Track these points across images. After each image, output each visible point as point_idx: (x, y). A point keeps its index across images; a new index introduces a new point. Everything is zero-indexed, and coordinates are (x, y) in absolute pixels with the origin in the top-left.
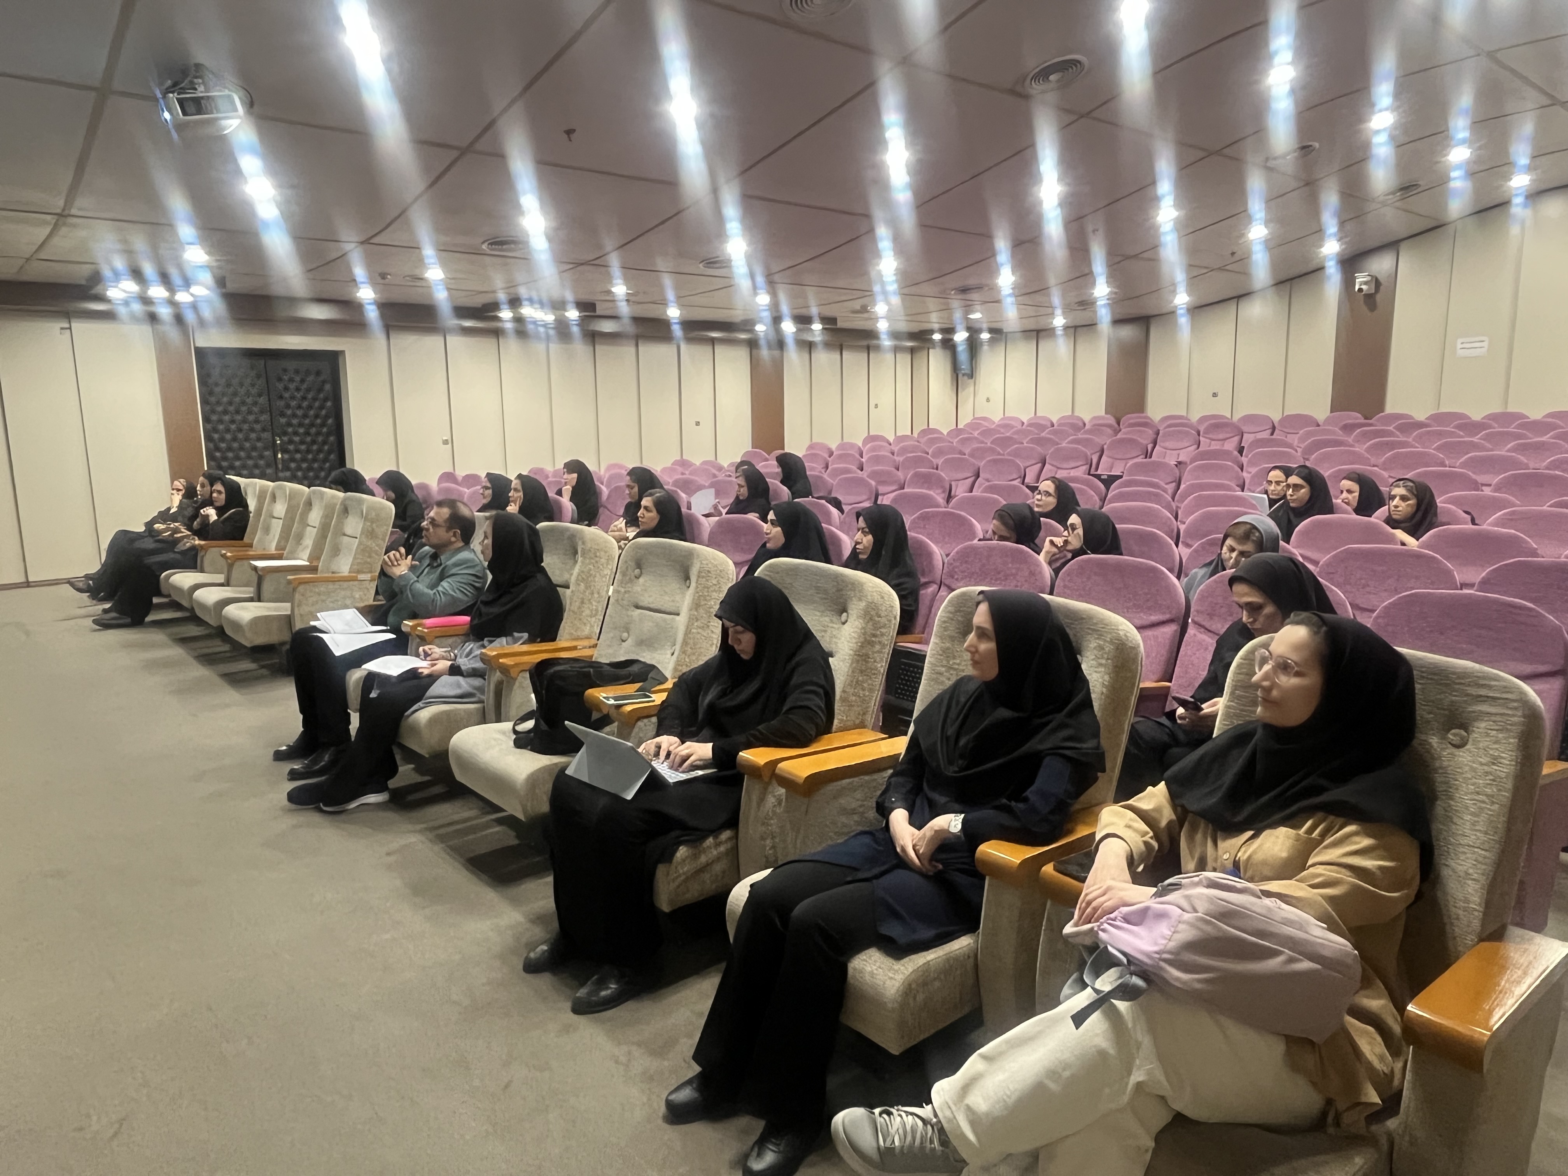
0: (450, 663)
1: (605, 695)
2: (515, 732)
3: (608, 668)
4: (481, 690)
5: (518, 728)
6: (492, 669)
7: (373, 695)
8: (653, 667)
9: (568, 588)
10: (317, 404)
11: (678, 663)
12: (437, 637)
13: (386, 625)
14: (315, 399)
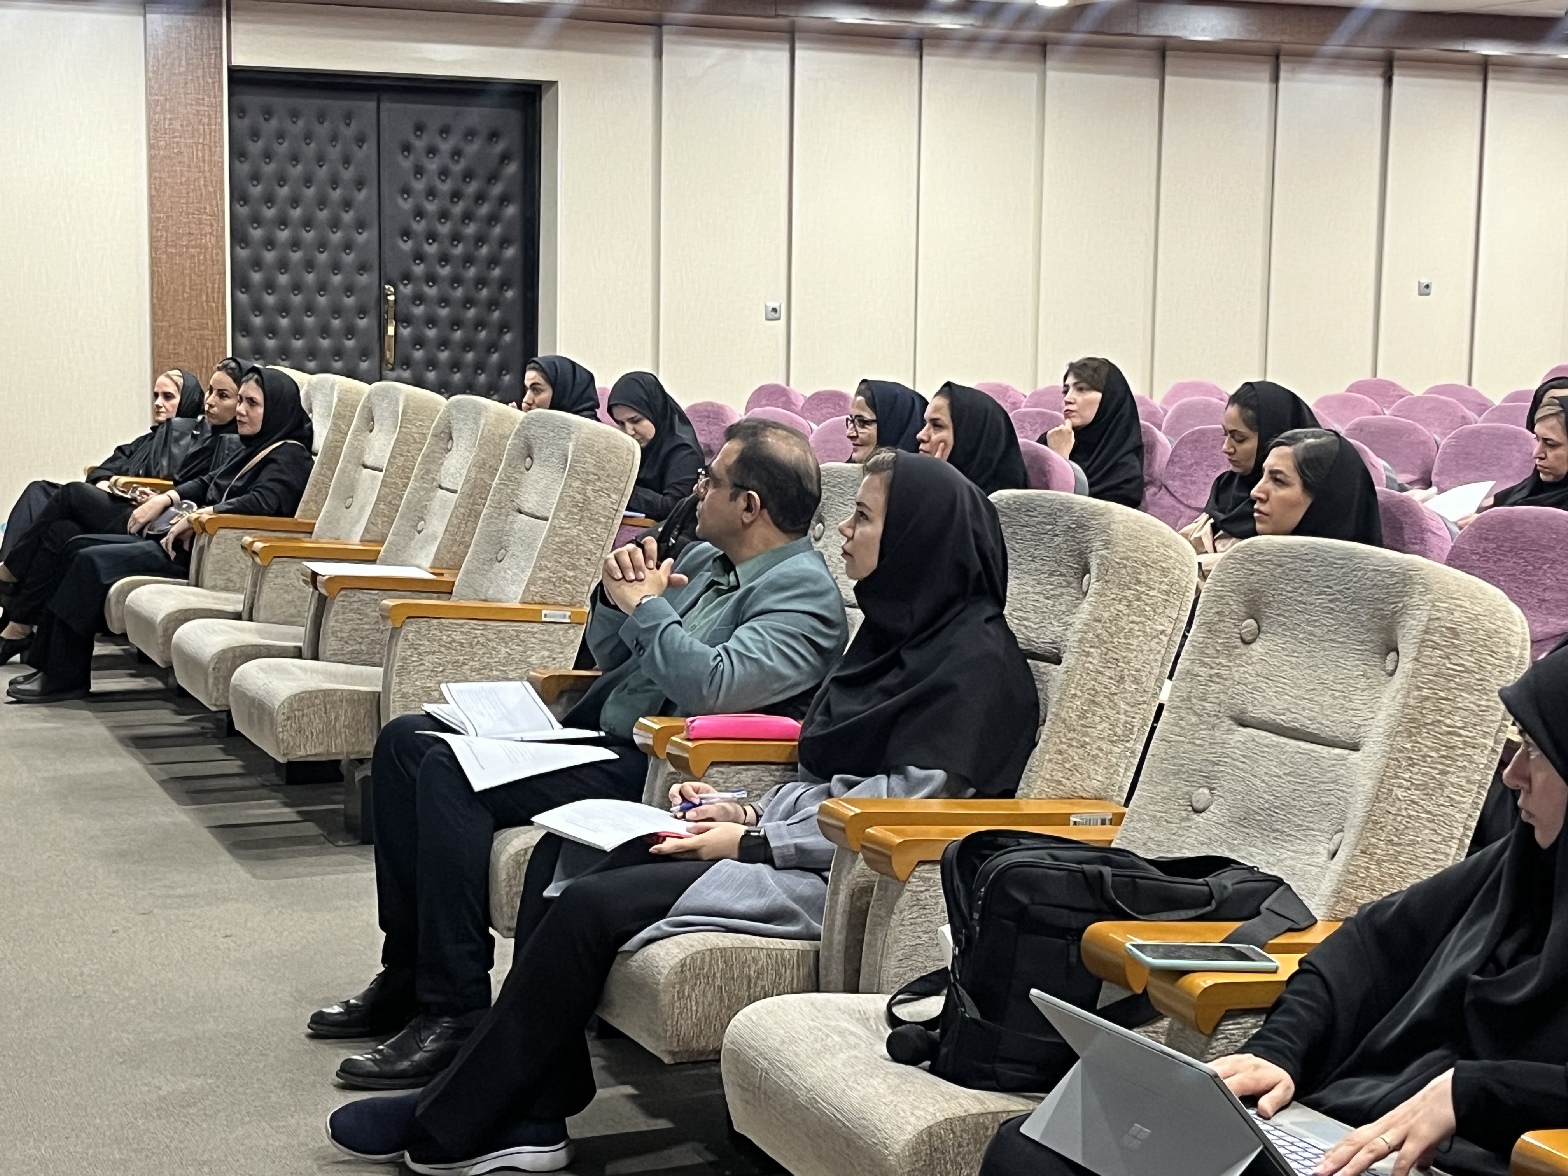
0: (741, 830)
1: (1139, 942)
2: (893, 1021)
3: (1156, 872)
4: (814, 905)
5: (902, 1012)
6: (848, 852)
7: (552, 891)
8: (1278, 882)
9: (1058, 662)
10: (484, 210)
11: (1348, 878)
12: (714, 764)
13: (597, 728)
14: (480, 198)
